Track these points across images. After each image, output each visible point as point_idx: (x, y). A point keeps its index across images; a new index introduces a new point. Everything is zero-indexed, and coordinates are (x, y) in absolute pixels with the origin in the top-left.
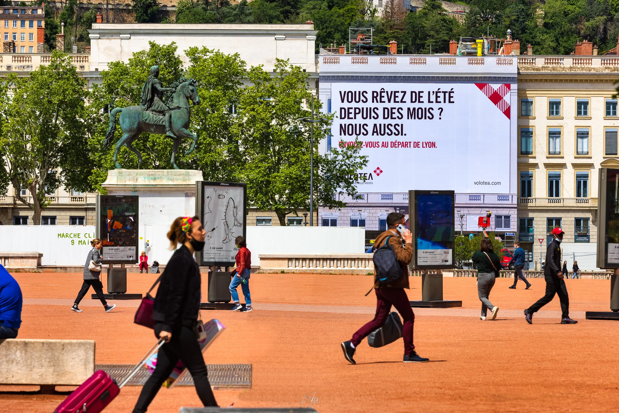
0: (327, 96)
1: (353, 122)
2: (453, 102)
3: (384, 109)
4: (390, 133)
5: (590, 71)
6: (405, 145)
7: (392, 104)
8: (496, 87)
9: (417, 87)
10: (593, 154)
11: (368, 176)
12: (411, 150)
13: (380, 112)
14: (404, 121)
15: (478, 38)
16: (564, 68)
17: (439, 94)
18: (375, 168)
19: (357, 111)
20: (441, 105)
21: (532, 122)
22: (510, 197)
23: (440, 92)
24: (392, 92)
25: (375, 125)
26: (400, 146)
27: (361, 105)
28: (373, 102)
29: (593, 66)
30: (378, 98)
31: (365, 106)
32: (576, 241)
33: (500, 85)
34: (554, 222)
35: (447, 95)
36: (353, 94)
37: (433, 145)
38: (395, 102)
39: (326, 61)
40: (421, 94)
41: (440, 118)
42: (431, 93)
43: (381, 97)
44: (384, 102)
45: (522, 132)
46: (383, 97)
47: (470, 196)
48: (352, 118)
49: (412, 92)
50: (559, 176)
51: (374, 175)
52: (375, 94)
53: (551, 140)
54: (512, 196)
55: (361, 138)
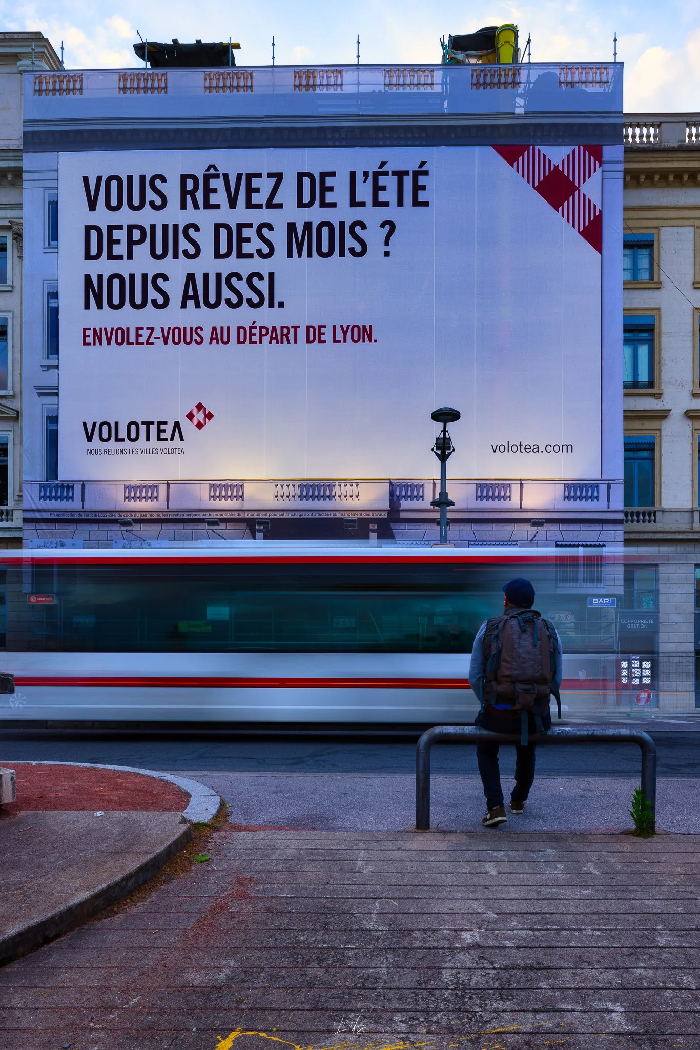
0: (47, 192)
1: (124, 268)
2: (426, 204)
3: (217, 227)
4: (234, 300)
6: (280, 335)
7: (241, 214)
8: (556, 154)
9: (314, 159)
11: (169, 428)
12: (301, 349)
13: (205, 239)
14: (279, 263)
17: (382, 181)
18: (191, 407)
19: (137, 235)
20: (391, 213)
22: (603, 489)
23: (386, 173)
24: (239, 176)
25: (191, 277)
26: (266, 339)
27: (146, 217)
28: (183, 206)
30: (200, 195)
31: (159, 219)
33: (569, 150)
35: (408, 181)
36: (124, 185)
37: (365, 334)
38: (250, 205)
39: (44, 87)
40: (329, 181)
41: (387, 254)
42: (360, 178)
43: (208, 191)
44: (217, 207)
46: (215, 191)
47: (478, 486)
48: (120, 257)
49: (301, 176)
51: (187, 427)
52: (190, 185)
54: (609, 486)
55: (149, 316)
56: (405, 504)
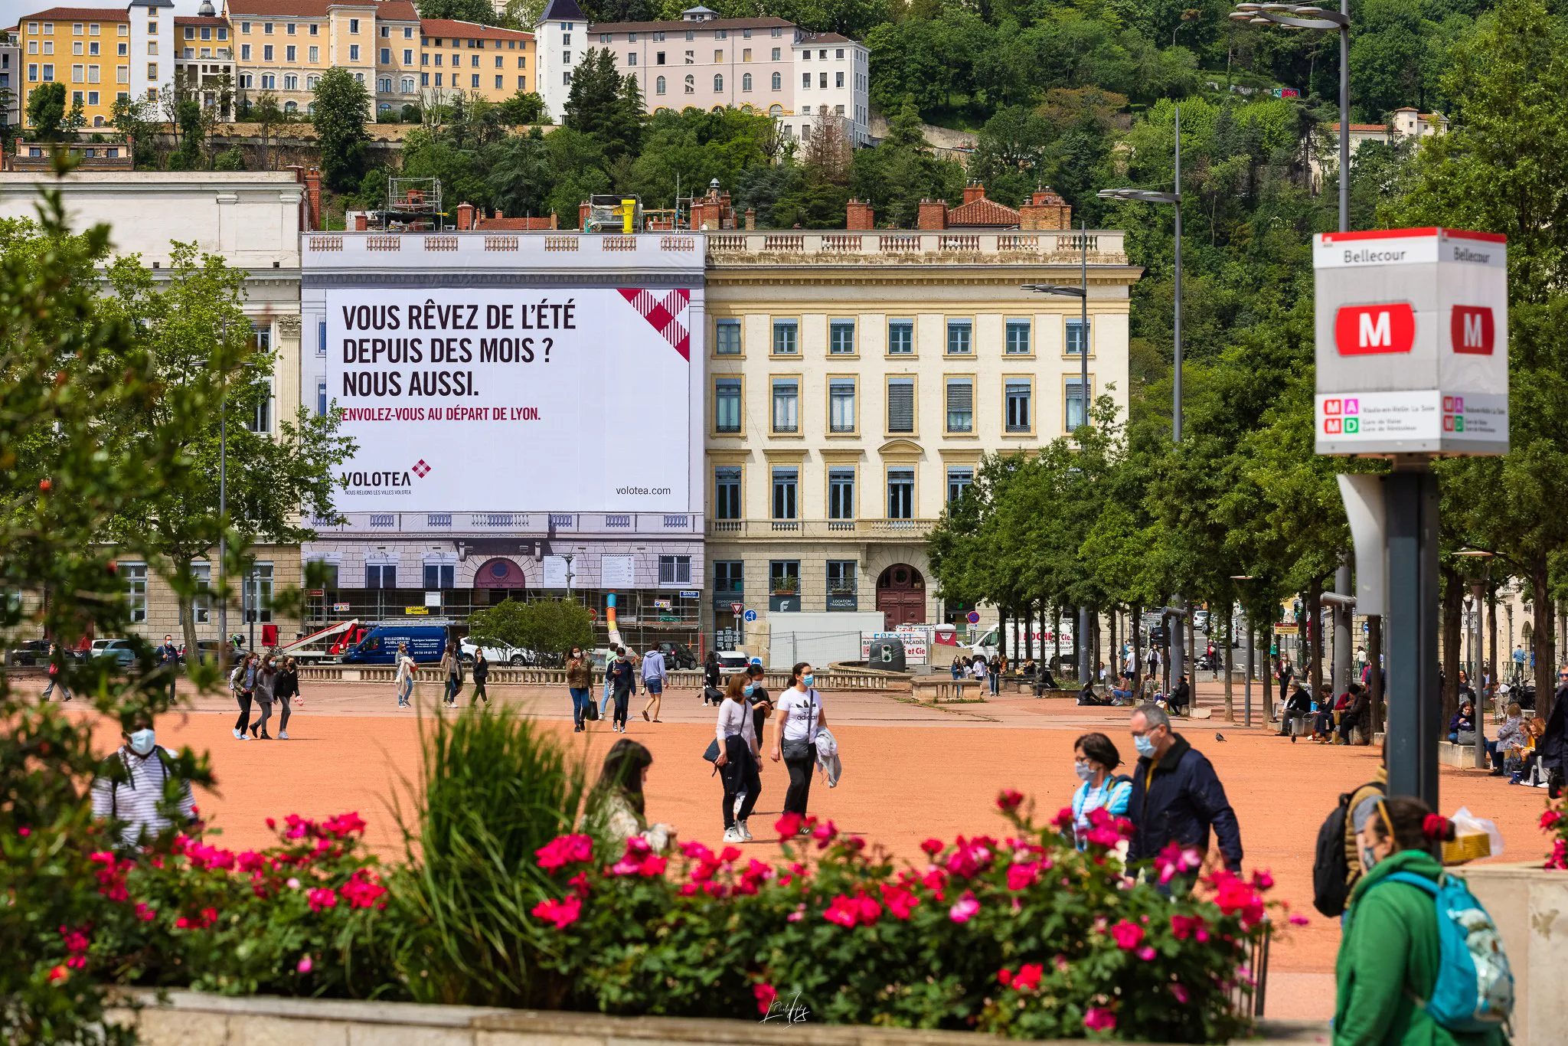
0: (318, 316)
1: (370, 368)
2: (573, 327)
3: (434, 341)
4: (445, 390)
5: (856, 261)
6: (476, 414)
7: (449, 332)
8: (659, 295)
9: (499, 296)
10: (863, 429)
11: (400, 477)
12: (489, 424)
13: (425, 349)
14: (475, 365)
15: (626, 197)
16: (803, 256)
17: (544, 311)
18: (415, 463)
19: (379, 346)
20: (550, 333)
21: (738, 367)
22: (690, 519)
23: (546, 307)
24: (448, 307)
25: (415, 375)
26: (466, 417)
27: (385, 334)
28: (411, 327)
29: (862, 253)
30: (422, 320)
31: (394, 335)
32: (829, 609)
33: (667, 292)
34: (785, 568)
35: (561, 312)
36: (371, 312)
37: (533, 413)
38: (455, 327)
39: (316, 246)
40: (509, 311)
41: (547, 360)
42: (529, 309)
43: (427, 317)
44: (434, 327)
45: (718, 387)
46: (432, 317)
47: (607, 516)
48: (368, 361)
49: (490, 307)
50: (794, 475)
52: (415, 312)
53: (778, 401)
54: (694, 517)
55: (388, 401)
56: (559, 529)
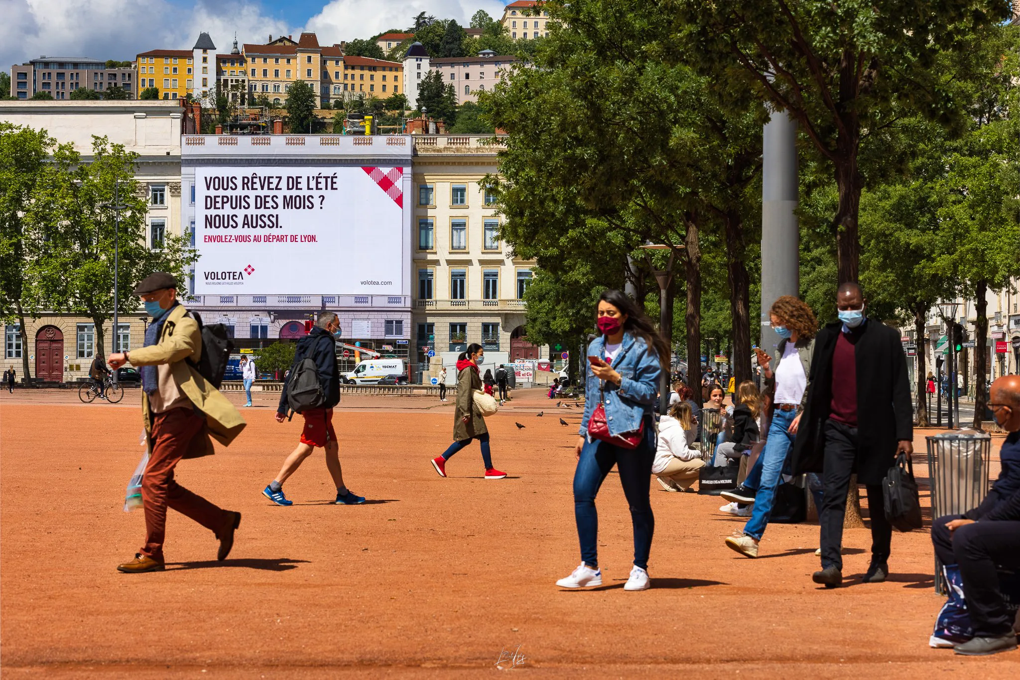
0: (191, 182)
1: (220, 212)
2: (336, 189)
3: (256, 197)
4: (263, 225)
6: (280, 239)
7: (266, 192)
8: (386, 171)
9: (294, 171)
10: (503, 248)
11: (237, 274)
12: (288, 244)
14: (280, 211)
15: (367, 115)
16: (469, 149)
17: (320, 180)
18: (246, 266)
19: (225, 200)
20: (322, 192)
21: (430, 212)
22: (403, 299)
23: (321, 177)
24: (265, 177)
25: (246, 216)
26: (275, 240)
27: (229, 193)
28: (243, 189)
30: (250, 185)
31: (234, 193)
33: (390, 169)
34: (458, 327)
35: (329, 180)
36: (221, 180)
37: (313, 238)
38: (269, 189)
39: (191, 142)
40: (299, 180)
41: (321, 208)
42: (311, 179)
43: (253, 183)
44: (256, 189)
45: (420, 224)
46: (255, 183)
47: (356, 297)
48: (219, 208)
49: (288, 178)
50: (463, 275)
51: (245, 274)
52: (246, 181)
53: (455, 232)
54: (405, 298)
55: (230, 231)
56: (328, 304)
